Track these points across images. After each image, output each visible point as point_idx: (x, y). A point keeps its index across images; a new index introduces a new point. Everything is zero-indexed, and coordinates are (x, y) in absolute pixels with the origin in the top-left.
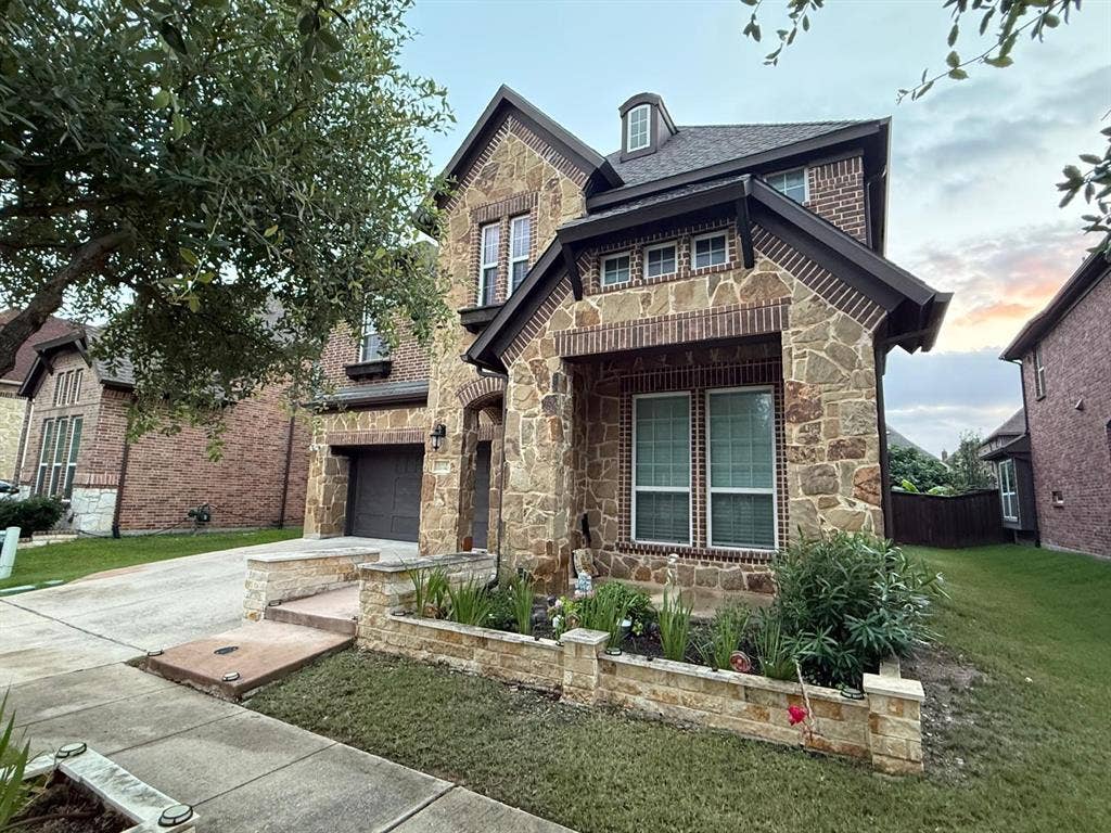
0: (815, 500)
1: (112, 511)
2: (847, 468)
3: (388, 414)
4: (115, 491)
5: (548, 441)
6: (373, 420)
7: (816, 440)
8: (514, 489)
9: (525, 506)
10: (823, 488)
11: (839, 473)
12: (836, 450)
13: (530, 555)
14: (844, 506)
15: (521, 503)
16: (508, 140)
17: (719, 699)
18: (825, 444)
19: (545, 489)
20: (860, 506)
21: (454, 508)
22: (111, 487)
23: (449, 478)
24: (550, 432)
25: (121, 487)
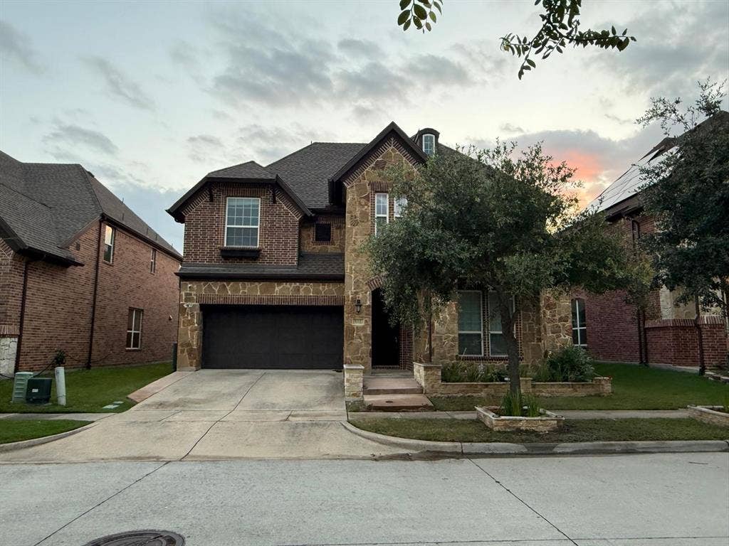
0: (554, 335)
1: (14, 357)
2: (564, 325)
3: (258, 285)
4: (17, 340)
5: (454, 312)
6: (244, 288)
7: (555, 316)
8: (437, 333)
9: (443, 341)
10: (556, 331)
11: (561, 326)
12: (561, 319)
14: (563, 337)
15: (442, 339)
16: (391, 149)
18: (557, 317)
19: (453, 333)
20: (567, 337)
21: (368, 343)
22: (11, 336)
23: (363, 328)
24: (454, 309)
25: (20, 337)
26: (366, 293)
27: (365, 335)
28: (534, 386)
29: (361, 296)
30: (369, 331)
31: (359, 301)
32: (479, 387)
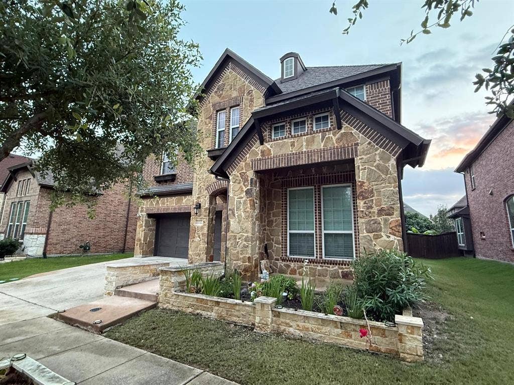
0: (371, 235)
1: (43, 246)
2: (386, 220)
3: (174, 199)
4: (45, 236)
5: (248, 209)
6: (167, 202)
7: (372, 208)
8: (232, 232)
9: (238, 240)
10: (374, 229)
11: (382, 223)
12: (381, 212)
13: (240, 263)
14: (385, 238)
15: (236, 239)
16: (229, 73)
17: (328, 329)
18: (375, 209)
19: (247, 232)
20: (392, 238)
21: (205, 242)
22: (43, 234)
23: (202, 228)
24: (249, 205)
25: (48, 234)
26: (205, 197)
27: (203, 234)
28: (277, 315)
29: (202, 200)
30: (205, 230)
31: (200, 205)
32: (209, 304)
